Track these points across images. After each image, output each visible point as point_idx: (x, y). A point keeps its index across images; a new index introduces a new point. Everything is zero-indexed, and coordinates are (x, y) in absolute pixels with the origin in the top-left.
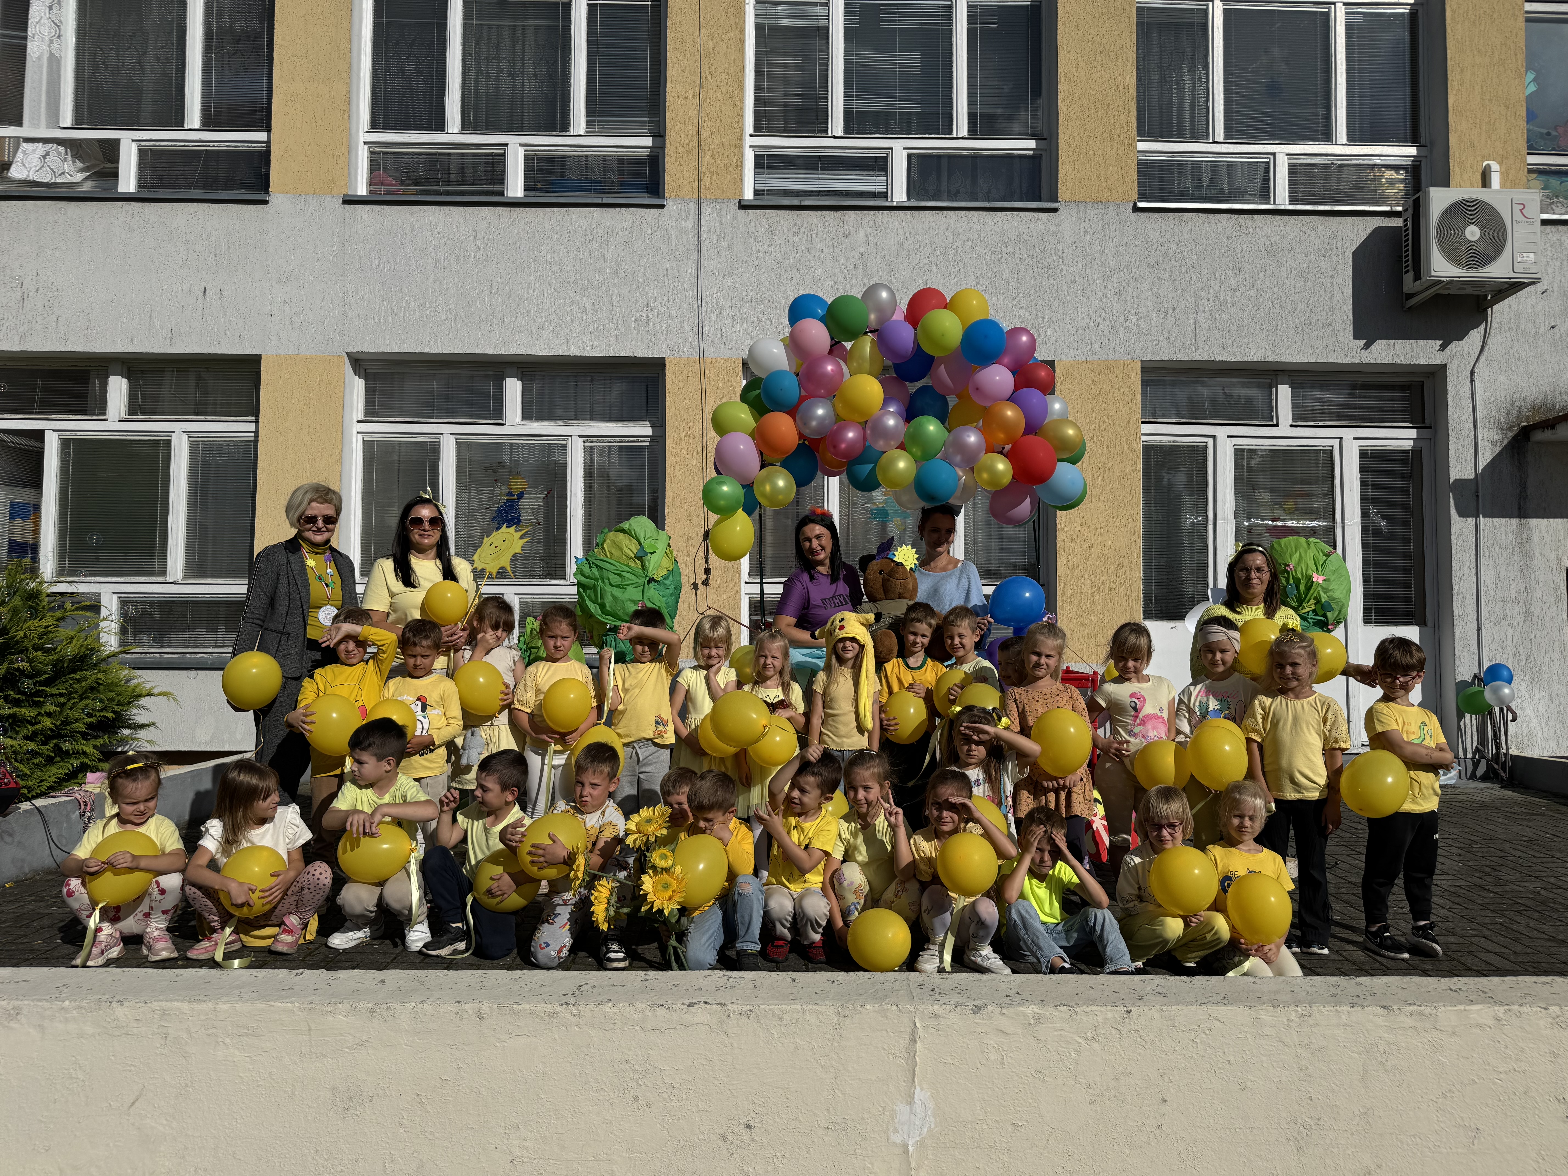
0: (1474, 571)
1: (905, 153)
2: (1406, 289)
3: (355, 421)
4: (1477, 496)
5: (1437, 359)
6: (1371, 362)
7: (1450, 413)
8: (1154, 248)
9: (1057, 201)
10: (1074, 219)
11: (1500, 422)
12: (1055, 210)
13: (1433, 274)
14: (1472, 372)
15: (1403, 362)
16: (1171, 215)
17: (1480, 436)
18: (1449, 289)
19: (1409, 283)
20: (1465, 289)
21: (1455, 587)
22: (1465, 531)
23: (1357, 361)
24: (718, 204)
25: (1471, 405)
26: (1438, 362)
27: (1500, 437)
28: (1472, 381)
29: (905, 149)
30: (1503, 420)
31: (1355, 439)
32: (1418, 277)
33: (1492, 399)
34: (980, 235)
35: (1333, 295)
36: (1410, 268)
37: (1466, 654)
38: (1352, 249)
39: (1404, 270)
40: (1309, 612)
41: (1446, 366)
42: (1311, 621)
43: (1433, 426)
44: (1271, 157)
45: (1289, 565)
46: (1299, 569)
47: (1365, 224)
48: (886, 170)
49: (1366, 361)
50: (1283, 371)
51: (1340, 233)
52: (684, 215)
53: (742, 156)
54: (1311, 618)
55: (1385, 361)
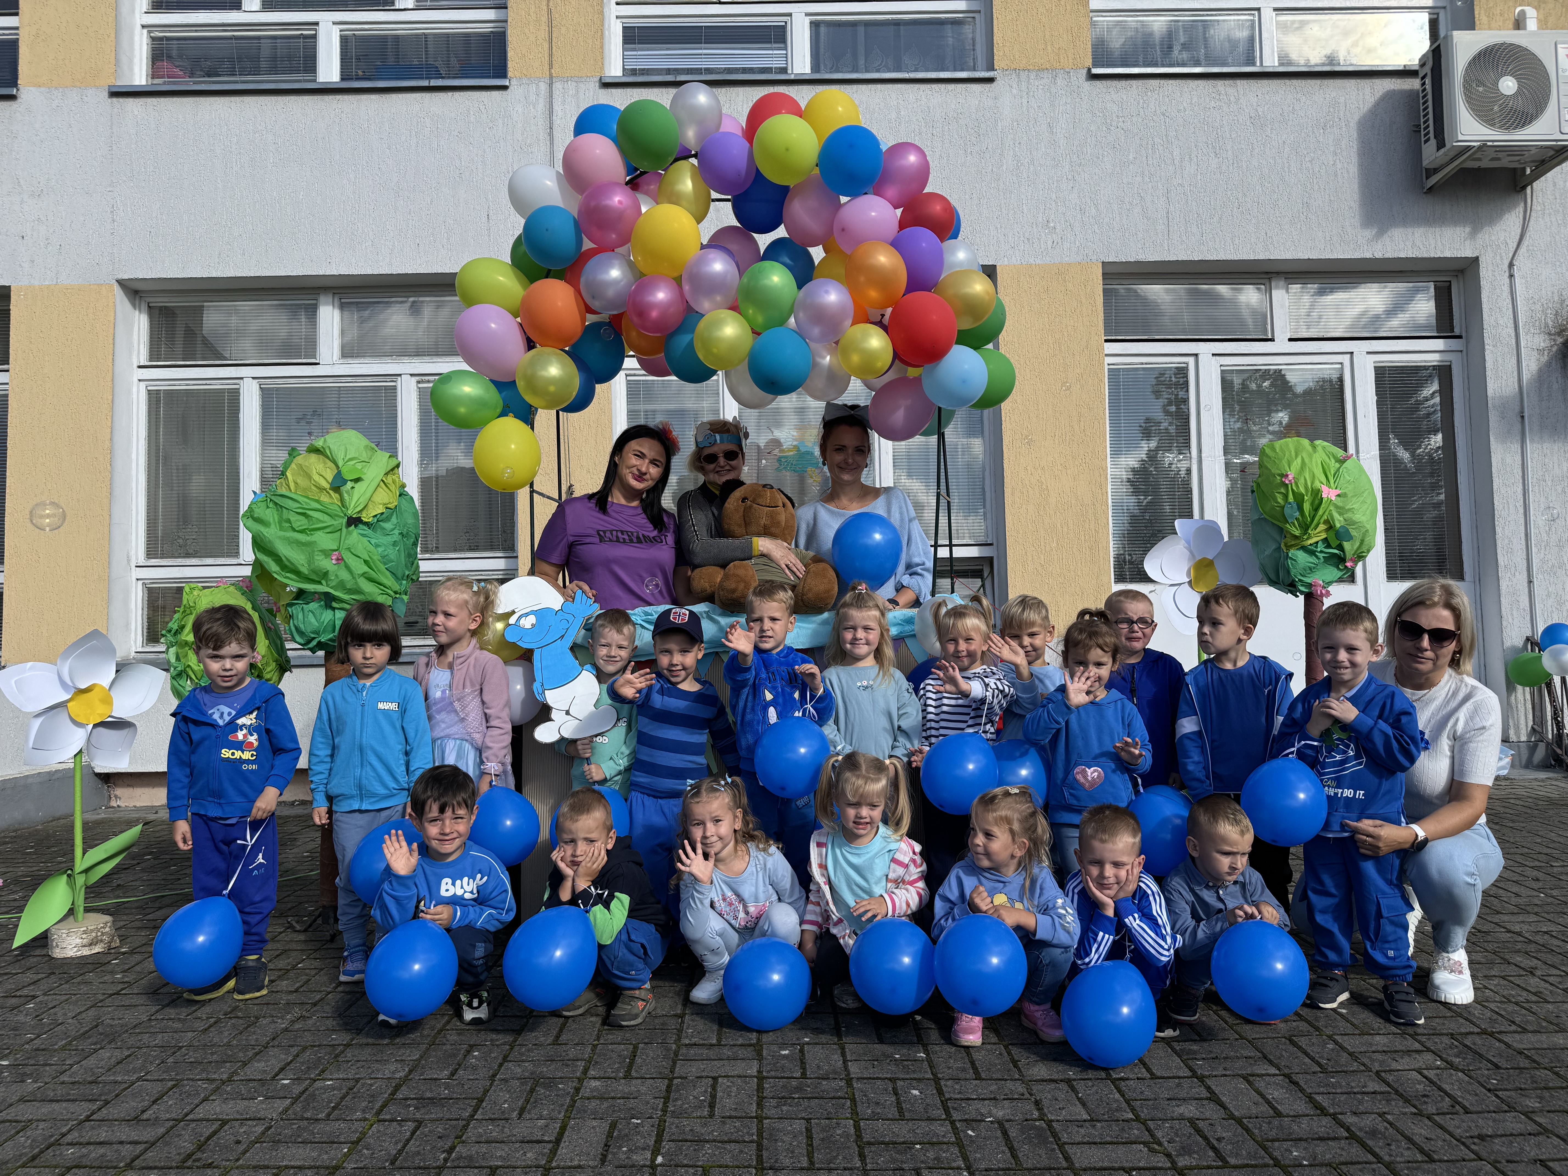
0: (1522, 511)
1: (807, 20)
2: (1425, 163)
3: (135, 366)
4: (1523, 417)
5: (1467, 251)
6: (1386, 256)
7: (1485, 316)
8: (1114, 124)
9: (993, 69)
10: (1014, 91)
11: (1546, 325)
12: (991, 80)
13: (1461, 138)
14: (1511, 265)
15: (1426, 255)
16: (1134, 83)
17: (1523, 344)
18: (1479, 159)
19: (1430, 153)
20: (1499, 159)
21: (1498, 530)
22: (1509, 460)
23: (1368, 255)
24: (574, 84)
25: (1510, 306)
26: (1468, 253)
27: (1548, 343)
28: (1511, 276)
29: (807, 15)
30: (1551, 323)
31: (1368, 353)
32: (1441, 144)
33: (1536, 297)
34: (899, 113)
35: (1336, 176)
36: (1432, 135)
37: (1515, 613)
38: (1357, 117)
39: (1423, 139)
40: (1317, 543)
41: (1477, 258)
42: (1321, 555)
43: (1464, 335)
44: (1256, 13)
45: (1287, 476)
46: (1302, 481)
47: (1372, 88)
48: (784, 41)
49: (1379, 255)
50: (1278, 273)
51: (1342, 100)
52: (533, 97)
53: (603, 25)
54: (1321, 552)
55: (1402, 255)
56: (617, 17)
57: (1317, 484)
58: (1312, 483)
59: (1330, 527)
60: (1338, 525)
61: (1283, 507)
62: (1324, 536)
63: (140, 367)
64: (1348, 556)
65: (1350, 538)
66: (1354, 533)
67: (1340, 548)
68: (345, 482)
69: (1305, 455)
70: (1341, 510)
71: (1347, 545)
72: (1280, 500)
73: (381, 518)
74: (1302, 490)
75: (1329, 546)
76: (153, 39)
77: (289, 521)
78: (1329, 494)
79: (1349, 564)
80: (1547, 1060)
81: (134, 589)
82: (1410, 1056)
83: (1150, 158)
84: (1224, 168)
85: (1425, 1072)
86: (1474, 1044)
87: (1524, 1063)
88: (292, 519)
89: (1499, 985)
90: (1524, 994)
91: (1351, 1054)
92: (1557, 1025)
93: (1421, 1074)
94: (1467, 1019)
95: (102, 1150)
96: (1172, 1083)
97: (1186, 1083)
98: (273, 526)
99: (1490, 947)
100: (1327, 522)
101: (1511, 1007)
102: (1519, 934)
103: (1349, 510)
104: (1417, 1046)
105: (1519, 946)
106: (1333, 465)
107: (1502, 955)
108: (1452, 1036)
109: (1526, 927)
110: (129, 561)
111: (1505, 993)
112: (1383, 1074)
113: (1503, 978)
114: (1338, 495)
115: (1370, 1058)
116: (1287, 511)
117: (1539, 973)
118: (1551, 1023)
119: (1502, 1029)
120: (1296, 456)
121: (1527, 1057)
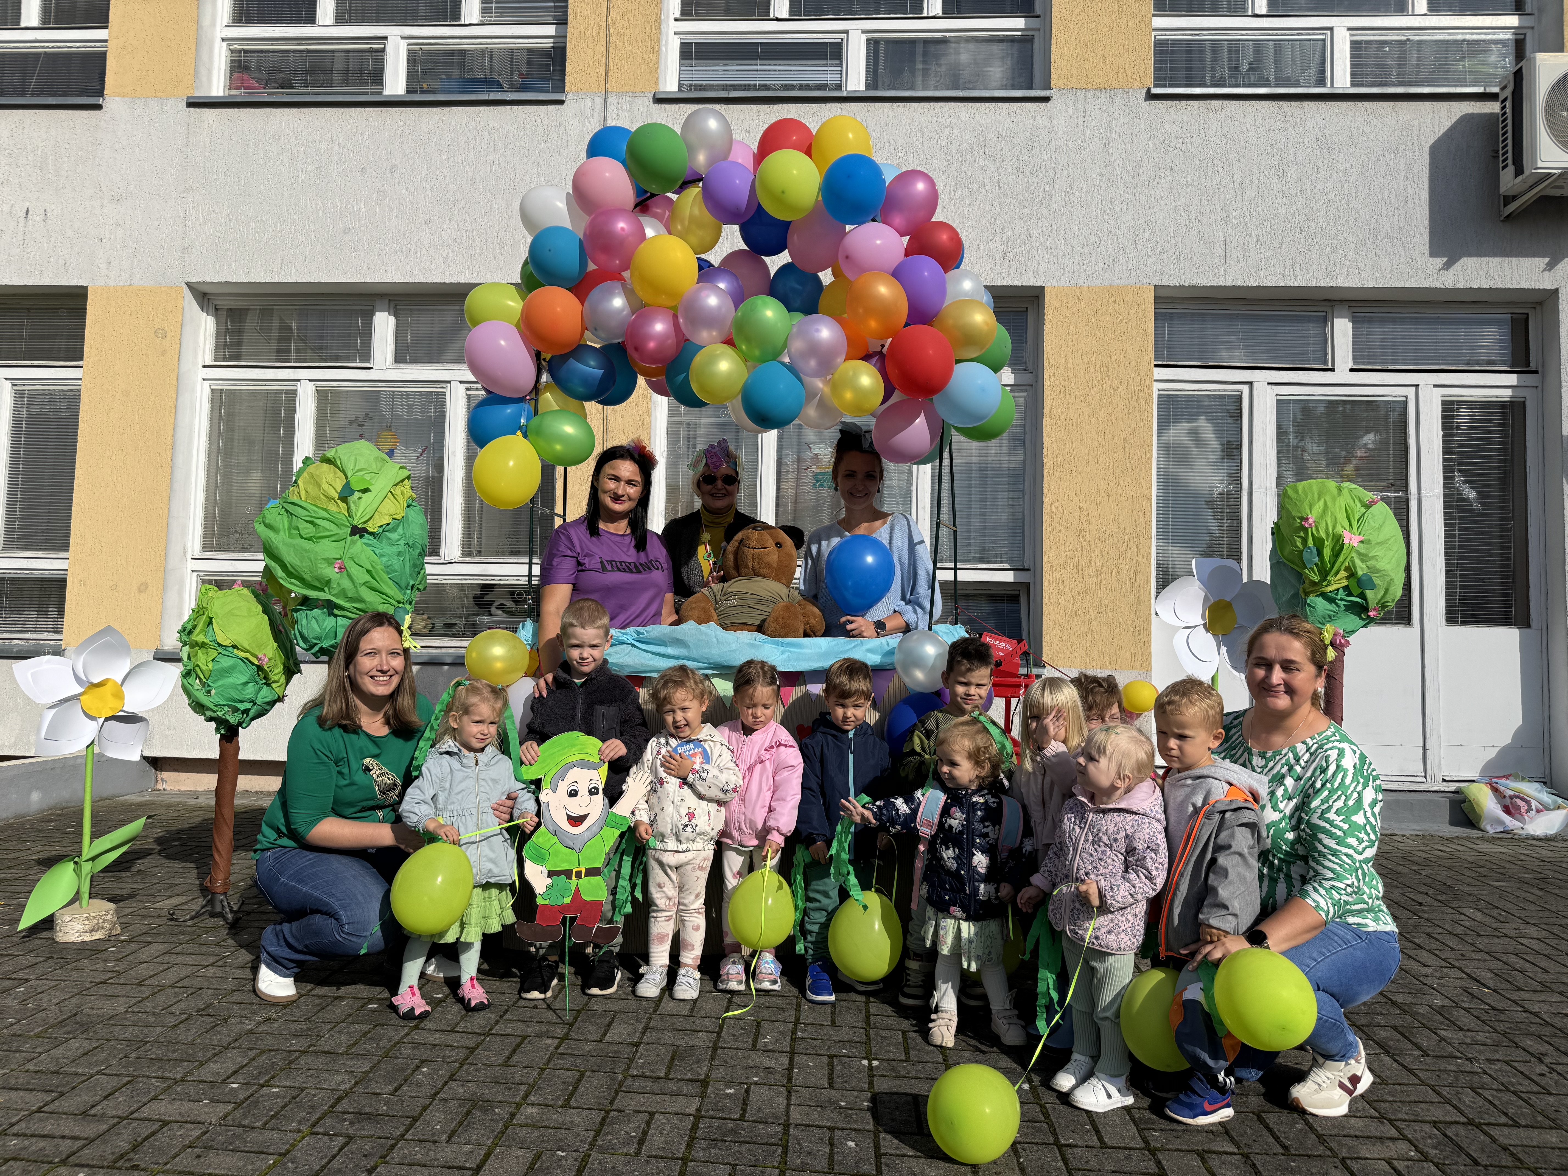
1: (864, 37)
2: (1503, 190)
3: (201, 365)
5: (1546, 282)
6: (1458, 286)
8: (1173, 144)
9: (1049, 88)
10: (1070, 111)
12: (1046, 99)
13: (1540, 164)
15: (1500, 286)
16: (1196, 103)
18: (1561, 187)
19: (1508, 180)
23: (1439, 285)
24: (628, 99)
26: (1547, 285)
29: (864, 32)
31: (1435, 386)
32: (1519, 171)
34: (951, 130)
35: (1407, 201)
36: (1510, 161)
38: (1431, 141)
39: (1501, 165)
40: (1338, 590)
41: (1557, 290)
42: (1341, 603)
43: (1540, 370)
44: (1329, 32)
45: (1307, 519)
46: (1323, 525)
47: (1449, 111)
48: (840, 58)
49: (1449, 284)
50: (1341, 301)
51: (1416, 123)
52: (588, 112)
53: (659, 41)
54: (1341, 600)
55: (1475, 285)
56: (675, 33)
57: (1339, 529)
58: (1334, 528)
59: (1352, 574)
60: (1360, 573)
61: (1301, 552)
62: (1345, 583)
63: (204, 367)
64: (1372, 605)
65: (1373, 586)
66: (1377, 581)
67: (1362, 596)
68: (352, 492)
69: (1328, 498)
70: (1364, 557)
71: (1369, 594)
72: (1299, 544)
73: (386, 528)
74: (1323, 535)
75: (1350, 594)
76: (232, 51)
77: (297, 528)
78: (1351, 540)
79: (1371, 614)
80: (1532, 1160)
81: (188, 581)
82: (1382, 1143)
83: (1209, 181)
84: (1287, 191)
85: (1395, 1162)
86: (1457, 1135)
87: (1506, 1160)
88: (300, 527)
89: (1500, 1070)
90: (1526, 1082)
91: (1319, 1136)
92: (1553, 1120)
93: (1389, 1163)
94: (1455, 1107)
95: (42, 1144)
96: (1121, 1154)
97: (1135, 1155)
98: (282, 533)
99: (1501, 1027)
100: (1347, 569)
101: (1507, 1097)
102: (1536, 1015)
103: (1373, 557)
104: (1393, 1133)
105: (1533, 1028)
106: (1359, 509)
107: (1511, 1037)
108: (1435, 1124)
109: (1546, 1007)
110: (185, 553)
111: (1505, 1080)
112: (1348, 1162)
113: (1507, 1063)
114: (1362, 542)
115: (1339, 1143)
116: (1306, 555)
117: (1547, 1060)
118: (1548, 1118)
119: (1492, 1120)
120: (1319, 499)
121: (1512, 1154)
